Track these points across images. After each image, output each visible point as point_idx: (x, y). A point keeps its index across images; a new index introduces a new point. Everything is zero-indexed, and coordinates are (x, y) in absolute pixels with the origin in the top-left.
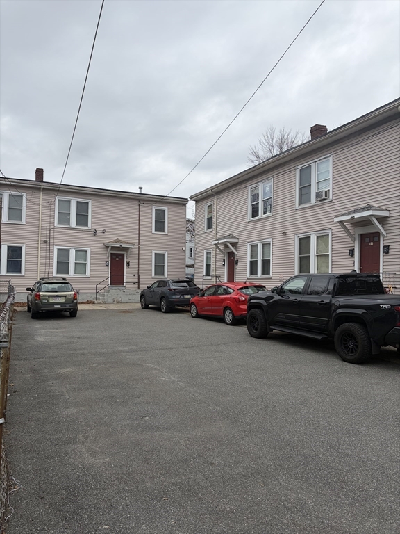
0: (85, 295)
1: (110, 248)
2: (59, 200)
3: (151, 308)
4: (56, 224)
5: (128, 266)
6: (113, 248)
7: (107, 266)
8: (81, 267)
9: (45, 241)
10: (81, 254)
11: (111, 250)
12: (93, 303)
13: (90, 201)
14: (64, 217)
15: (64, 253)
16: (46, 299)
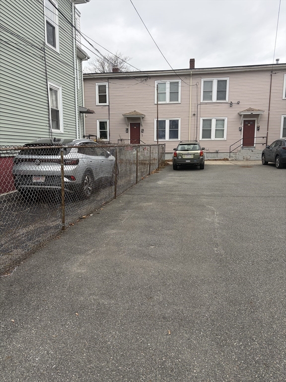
0: (223, 154)
1: (242, 116)
2: (204, 82)
3: (270, 165)
4: (202, 101)
5: (258, 130)
6: (245, 116)
7: (241, 130)
8: (220, 132)
9: (194, 115)
10: (221, 122)
11: (244, 117)
12: (227, 160)
13: (228, 78)
14: (208, 94)
15: (207, 122)
16: (181, 156)
